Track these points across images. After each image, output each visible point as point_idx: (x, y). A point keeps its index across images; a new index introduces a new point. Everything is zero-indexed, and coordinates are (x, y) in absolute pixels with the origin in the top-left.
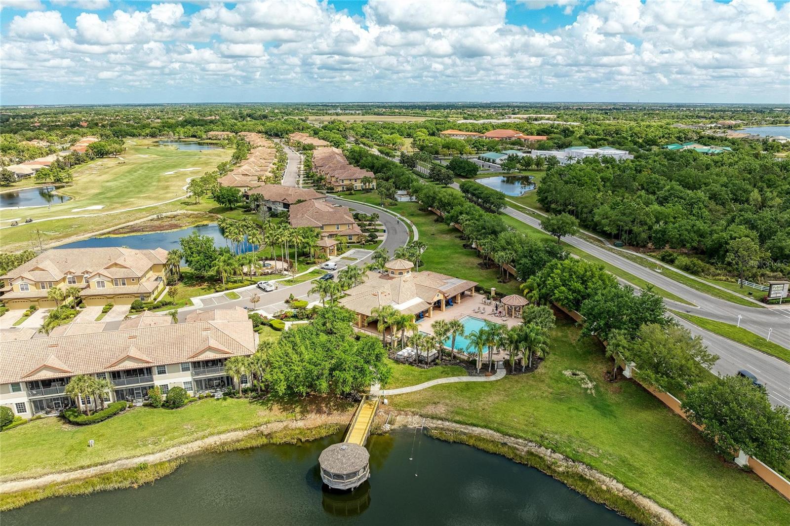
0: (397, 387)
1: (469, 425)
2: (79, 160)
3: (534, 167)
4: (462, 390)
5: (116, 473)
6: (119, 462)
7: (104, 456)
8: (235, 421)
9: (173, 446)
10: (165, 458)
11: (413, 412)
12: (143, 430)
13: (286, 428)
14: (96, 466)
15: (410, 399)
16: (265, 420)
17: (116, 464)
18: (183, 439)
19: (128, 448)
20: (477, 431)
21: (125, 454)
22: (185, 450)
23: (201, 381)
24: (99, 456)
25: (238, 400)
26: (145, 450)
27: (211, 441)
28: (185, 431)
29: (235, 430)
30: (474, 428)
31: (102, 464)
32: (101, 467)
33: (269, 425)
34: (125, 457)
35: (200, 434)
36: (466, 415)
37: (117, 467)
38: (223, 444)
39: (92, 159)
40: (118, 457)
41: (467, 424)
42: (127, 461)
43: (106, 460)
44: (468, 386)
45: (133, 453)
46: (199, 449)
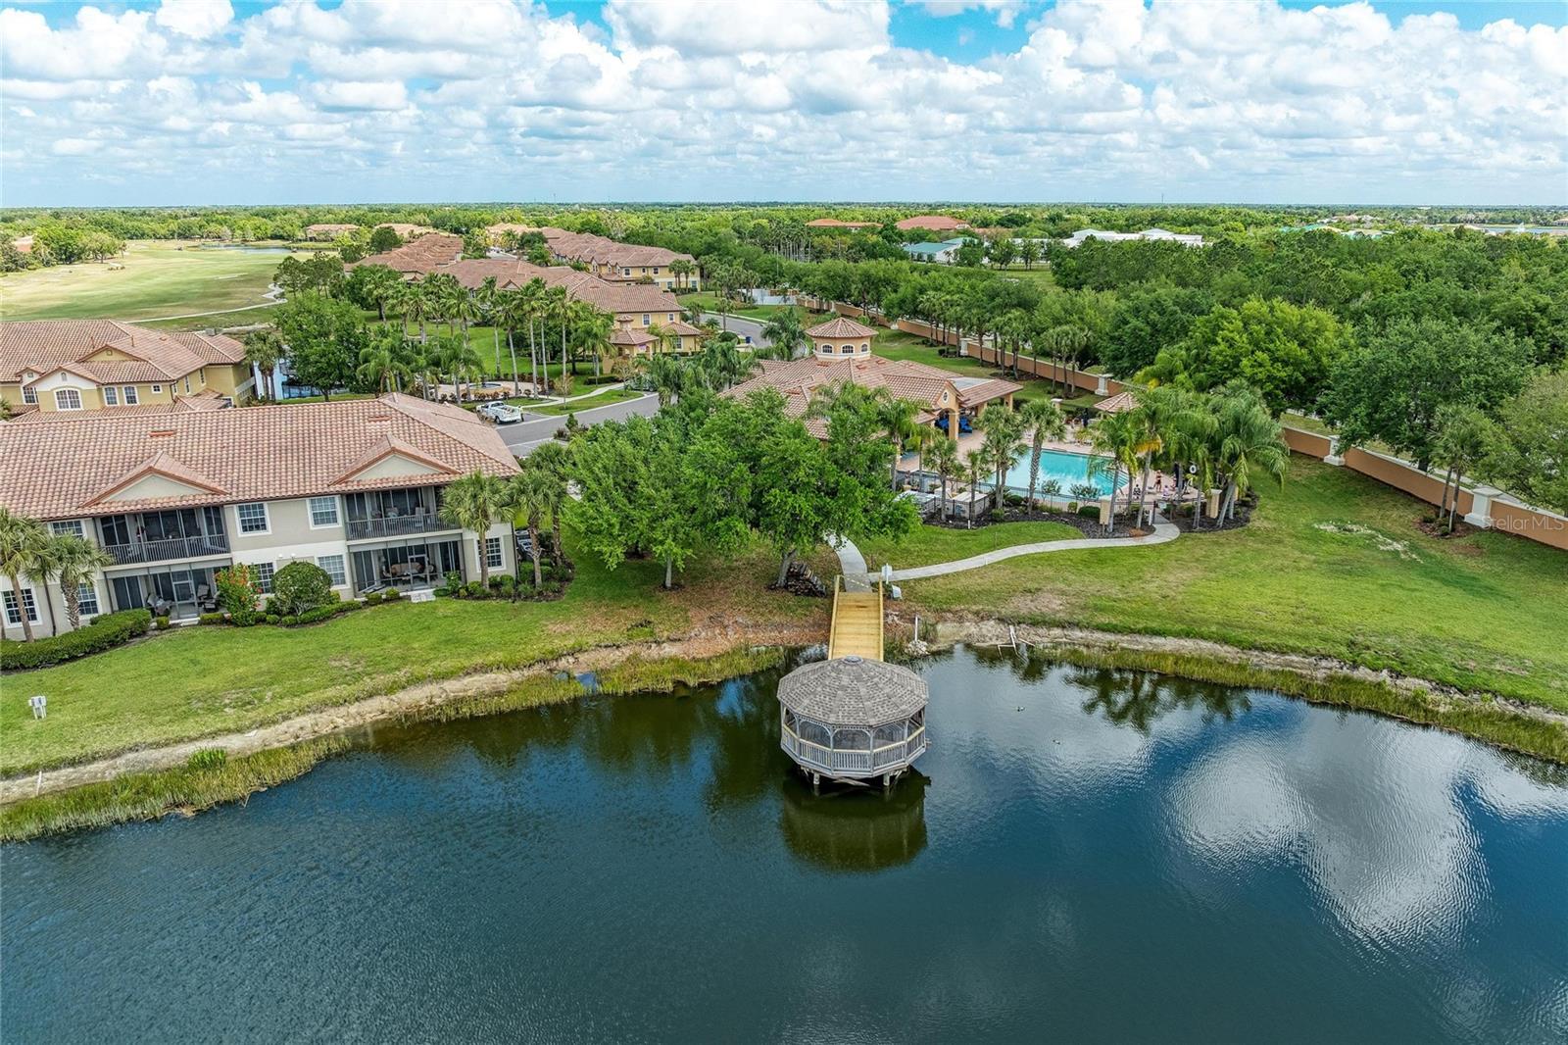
0: (912, 566)
1: (1139, 632)
2: (14, 262)
3: (1019, 261)
4: (1086, 563)
5: (123, 782)
6: (131, 756)
7: (82, 741)
8: (484, 648)
9: (302, 712)
10: (279, 742)
11: (977, 613)
12: (203, 674)
13: (634, 660)
14: (55, 768)
15: (959, 586)
16: (570, 643)
17: (119, 761)
18: (331, 692)
19: (160, 719)
20: (1168, 644)
21: (151, 734)
22: (340, 721)
23: (367, 554)
24: (62, 740)
25: (482, 602)
26: (213, 722)
27: (418, 697)
28: (335, 673)
29: (484, 669)
30: (1158, 640)
31: (73, 763)
32: (71, 770)
33: (582, 657)
34: (150, 740)
35: (382, 680)
36: (1123, 612)
37: (123, 770)
38: (457, 702)
39: (47, 264)
40: (126, 741)
41: (1132, 631)
42: (156, 754)
43: (89, 750)
44: (1096, 557)
45: (176, 730)
46: (382, 717)
